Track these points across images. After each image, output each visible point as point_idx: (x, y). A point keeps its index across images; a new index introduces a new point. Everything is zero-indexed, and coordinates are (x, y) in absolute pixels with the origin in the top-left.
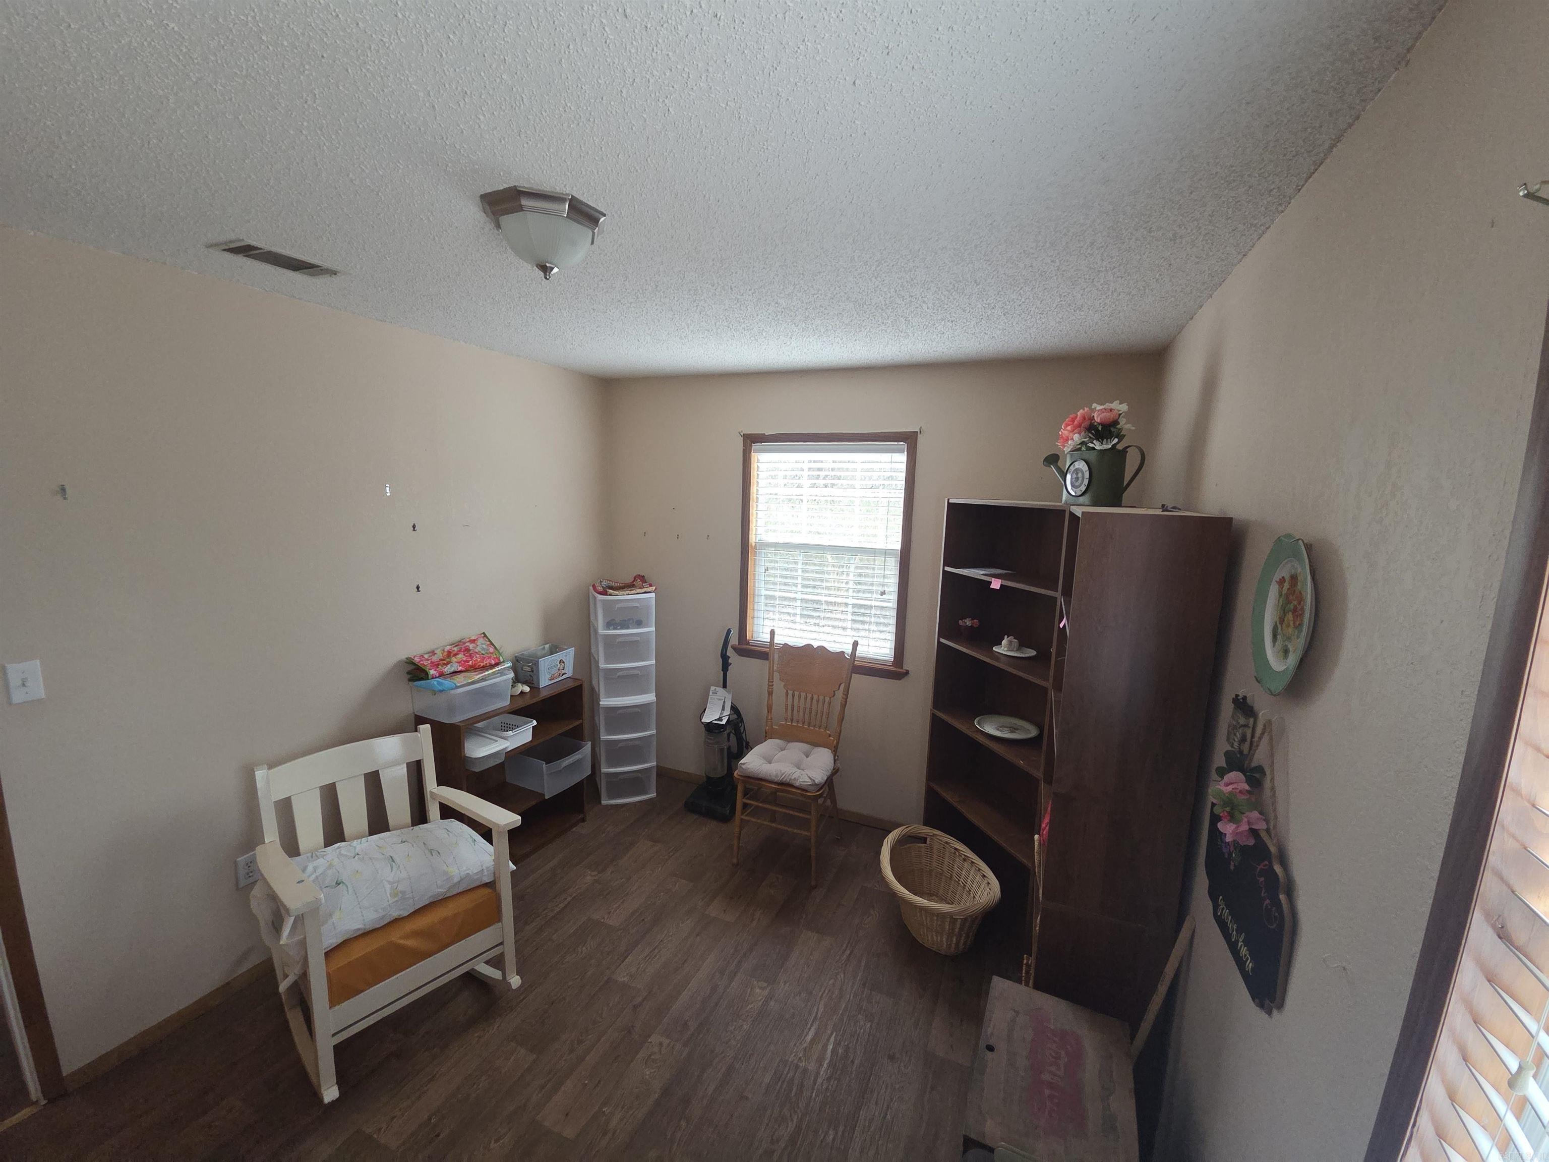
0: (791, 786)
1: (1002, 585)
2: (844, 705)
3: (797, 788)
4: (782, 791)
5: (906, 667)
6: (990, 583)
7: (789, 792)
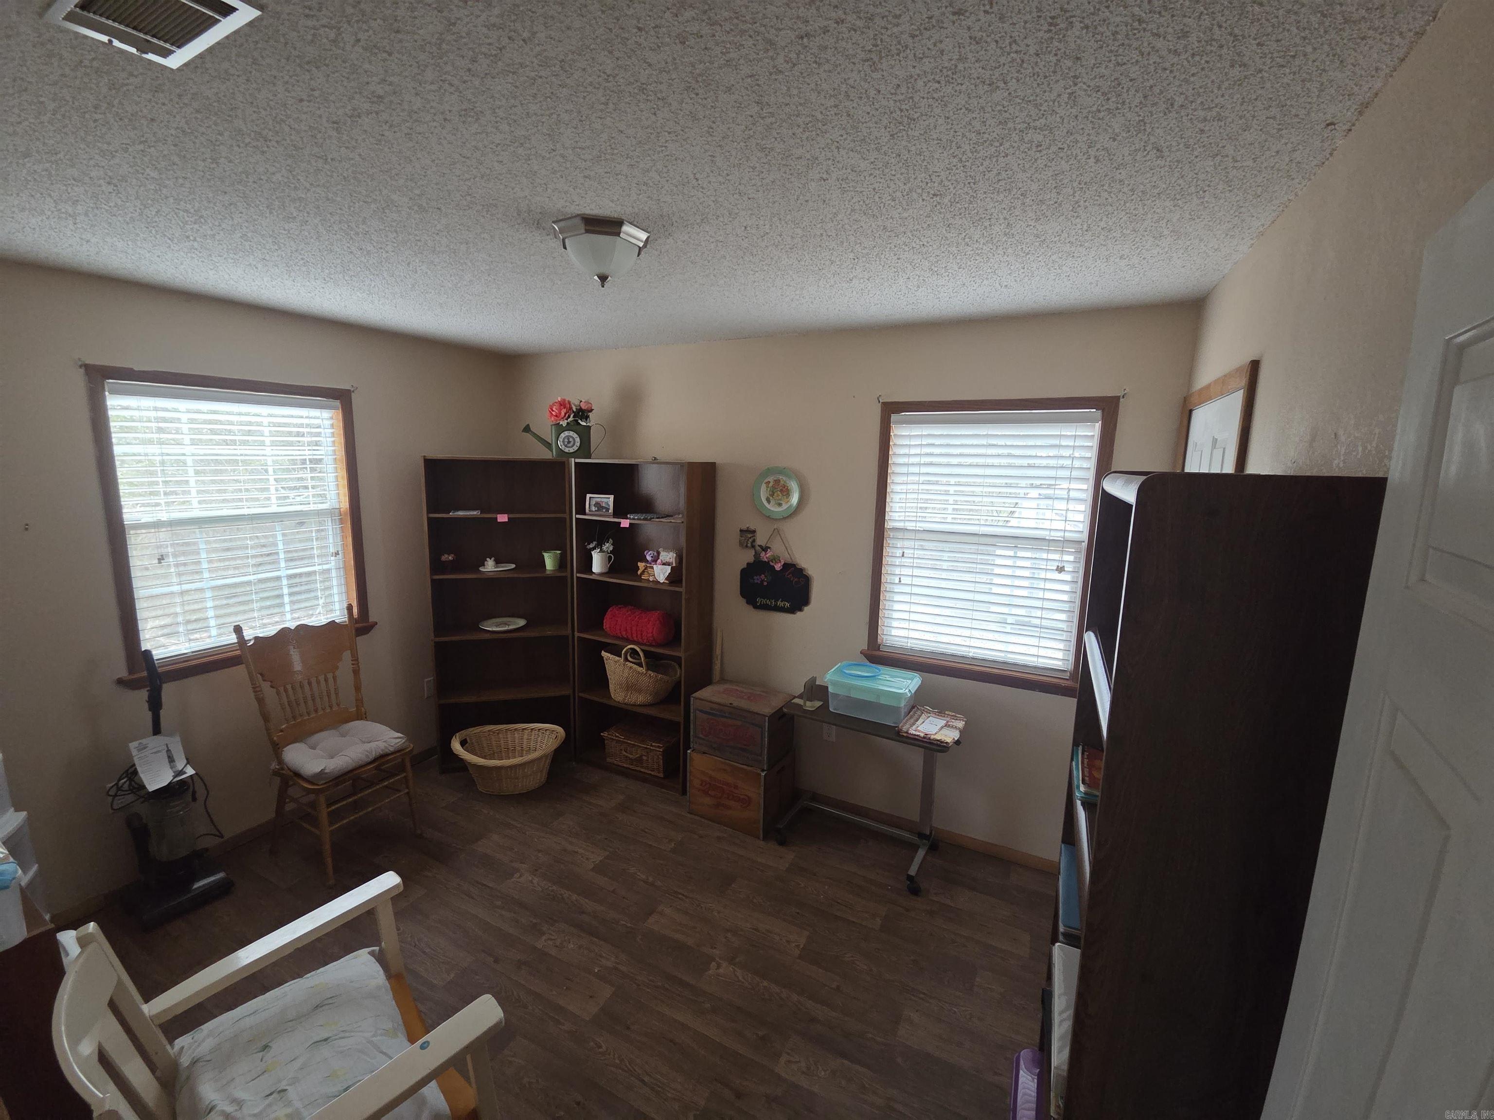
0: (387, 755)
1: (508, 518)
2: (356, 672)
3: (392, 753)
4: (383, 764)
5: (372, 619)
6: (496, 518)
7: (388, 762)
